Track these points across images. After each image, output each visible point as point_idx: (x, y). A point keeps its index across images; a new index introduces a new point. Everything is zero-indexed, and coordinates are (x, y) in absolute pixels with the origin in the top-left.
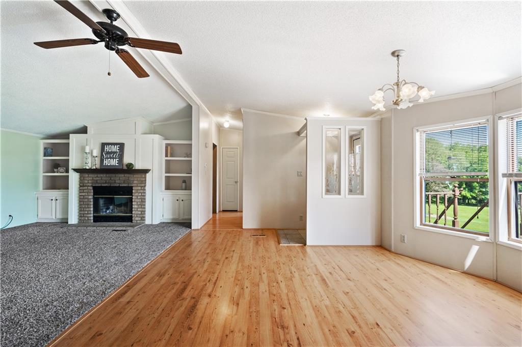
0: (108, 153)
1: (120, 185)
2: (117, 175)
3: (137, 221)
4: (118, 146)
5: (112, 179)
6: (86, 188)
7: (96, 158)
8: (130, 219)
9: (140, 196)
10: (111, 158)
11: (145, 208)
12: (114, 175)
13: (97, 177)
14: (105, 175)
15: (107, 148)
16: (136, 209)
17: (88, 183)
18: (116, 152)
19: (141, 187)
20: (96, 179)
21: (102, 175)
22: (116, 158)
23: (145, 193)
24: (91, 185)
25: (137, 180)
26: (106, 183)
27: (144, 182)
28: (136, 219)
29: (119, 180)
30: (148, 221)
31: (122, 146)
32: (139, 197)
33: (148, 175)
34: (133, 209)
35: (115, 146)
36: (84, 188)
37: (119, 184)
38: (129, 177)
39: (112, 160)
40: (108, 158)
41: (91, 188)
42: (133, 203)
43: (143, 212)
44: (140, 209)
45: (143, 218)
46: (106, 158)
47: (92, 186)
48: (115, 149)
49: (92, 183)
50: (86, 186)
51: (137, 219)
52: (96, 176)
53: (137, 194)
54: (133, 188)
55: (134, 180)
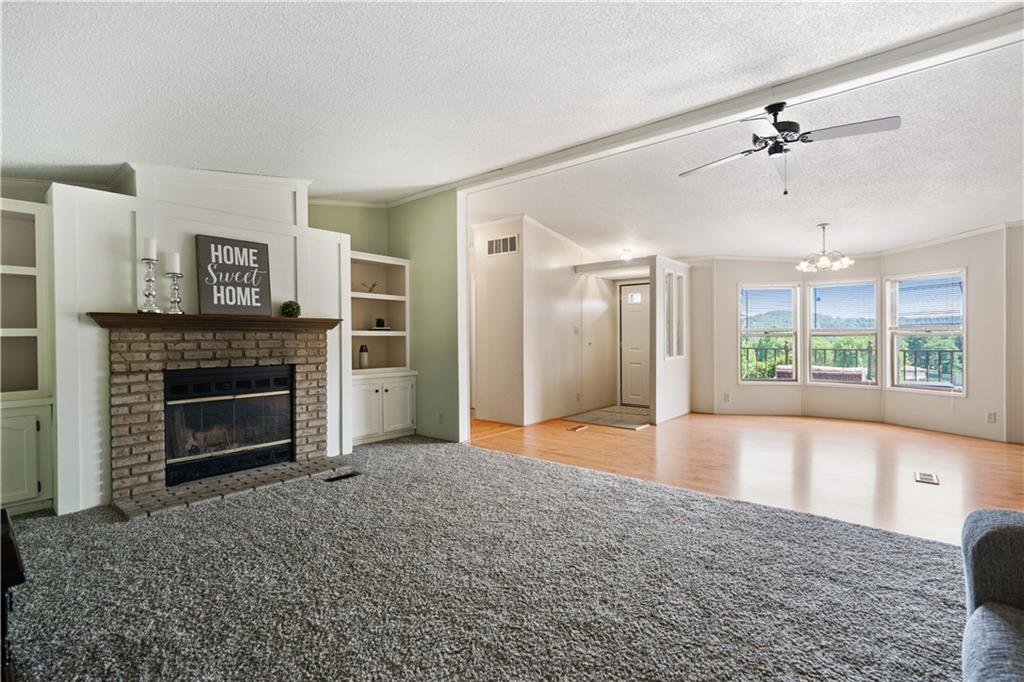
0: (222, 268)
1: (261, 363)
2: (249, 335)
3: (307, 454)
4: (251, 251)
5: (235, 345)
6: (142, 377)
7: (180, 281)
8: (288, 453)
9: (314, 388)
10: (235, 284)
11: (325, 418)
12: (239, 335)
13: (184, 340)
14: (209, 336)
15: (217, 254)
16: (304, 424)
17: (149, 359)
18: (249, 269)
19: (318, 364)
20: (179, 347)
21: (199, 336)
22: (250, 286)
23: (325, 379)
24: (159, 366)
25: (306, 348)
26: (214, 358)
27: (322, 352)
28: (303, 450)
29: (255, 350)
30: (332, 451)
31: (262, 251)
32: (312, 392)
33: (332, 335)
34: (298, 425)
35: (245, 250)
36: (133, 378)
37: (257, 359)
38: (283, 341)
39: (239, 289)
40: (226, 285)
41: (160, 377)
42: (298, 409)
43: (321, 430)
44: (315, 423)
45: (321, 445)
46: (219, 284)
47: (164, 371)
48: (245, 257)
49: (165, 362)
50: (141, 371)
51: (308, 448)
52: (178, 336)
53: (306, 385)
54: (298, 369)
55: (297, 348)
